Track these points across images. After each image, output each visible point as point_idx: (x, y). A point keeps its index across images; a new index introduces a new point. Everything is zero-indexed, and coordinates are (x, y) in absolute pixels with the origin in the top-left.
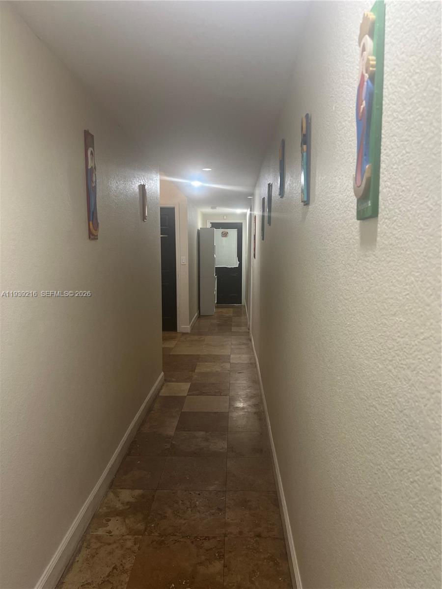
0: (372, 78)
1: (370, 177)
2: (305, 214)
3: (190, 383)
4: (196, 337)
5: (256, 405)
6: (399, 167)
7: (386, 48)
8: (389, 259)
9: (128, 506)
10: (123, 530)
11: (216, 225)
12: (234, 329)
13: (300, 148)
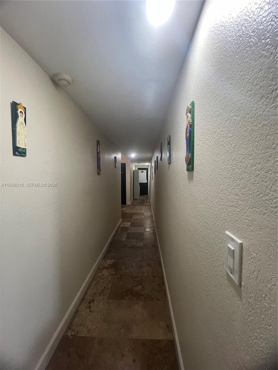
0: (190, 126)
1: (191, 158)
2: (169, 167)
3: (130, 223)
4: (133, 207)
5: (153, 230)
6: (200, 155)
7: (195, 117)
8: (198, 185)
9: (109, 266)
10: (108, 274)
11: (139, 169)
12: (145, 204)
13: (167, 146)
